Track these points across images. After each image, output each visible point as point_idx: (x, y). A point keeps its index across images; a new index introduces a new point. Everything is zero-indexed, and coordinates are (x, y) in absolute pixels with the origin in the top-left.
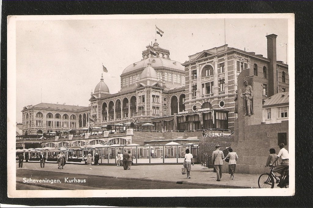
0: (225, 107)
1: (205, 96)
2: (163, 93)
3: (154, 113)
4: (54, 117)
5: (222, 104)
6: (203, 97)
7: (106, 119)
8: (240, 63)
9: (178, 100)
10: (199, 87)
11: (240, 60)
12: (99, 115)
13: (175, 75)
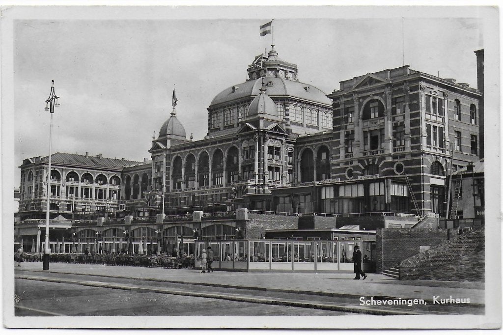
0: (405, 173)
1: (369, 153)
2: (287, 142)
3: (271, 178)
4: (80, 179)
5: (399, 168)
6: (365, 154)
7: (180, 187)
8: (431, 98)
9: (315, 155)
10: (358, 136)
11: (431, 92)
12: (167, 178)
13: (308, 110)
